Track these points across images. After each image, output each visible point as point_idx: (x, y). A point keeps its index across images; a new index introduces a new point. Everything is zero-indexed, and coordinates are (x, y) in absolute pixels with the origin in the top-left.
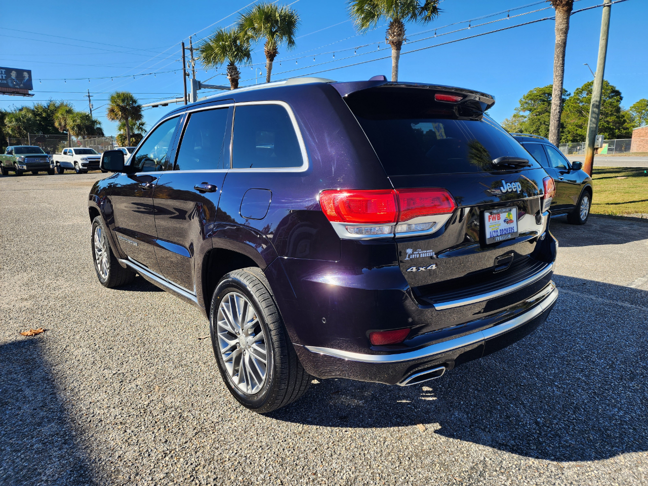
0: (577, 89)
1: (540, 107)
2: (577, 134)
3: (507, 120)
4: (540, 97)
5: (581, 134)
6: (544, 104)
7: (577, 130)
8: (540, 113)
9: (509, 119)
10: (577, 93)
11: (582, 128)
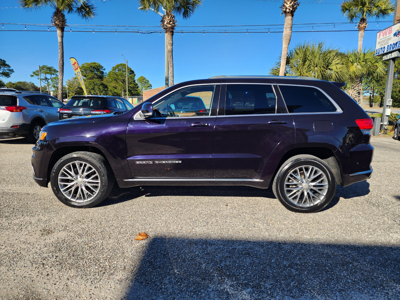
0: (113, 67)
1: (90, 75)
2: (114, 92)
3: (69, 80)
4: (90, 68)
5: (116, 92)
6: (92, 73)
7: (114, 90)
8: (91, 79)
9: (70, 80)
10: (114, 70)
11: (116, 89)
